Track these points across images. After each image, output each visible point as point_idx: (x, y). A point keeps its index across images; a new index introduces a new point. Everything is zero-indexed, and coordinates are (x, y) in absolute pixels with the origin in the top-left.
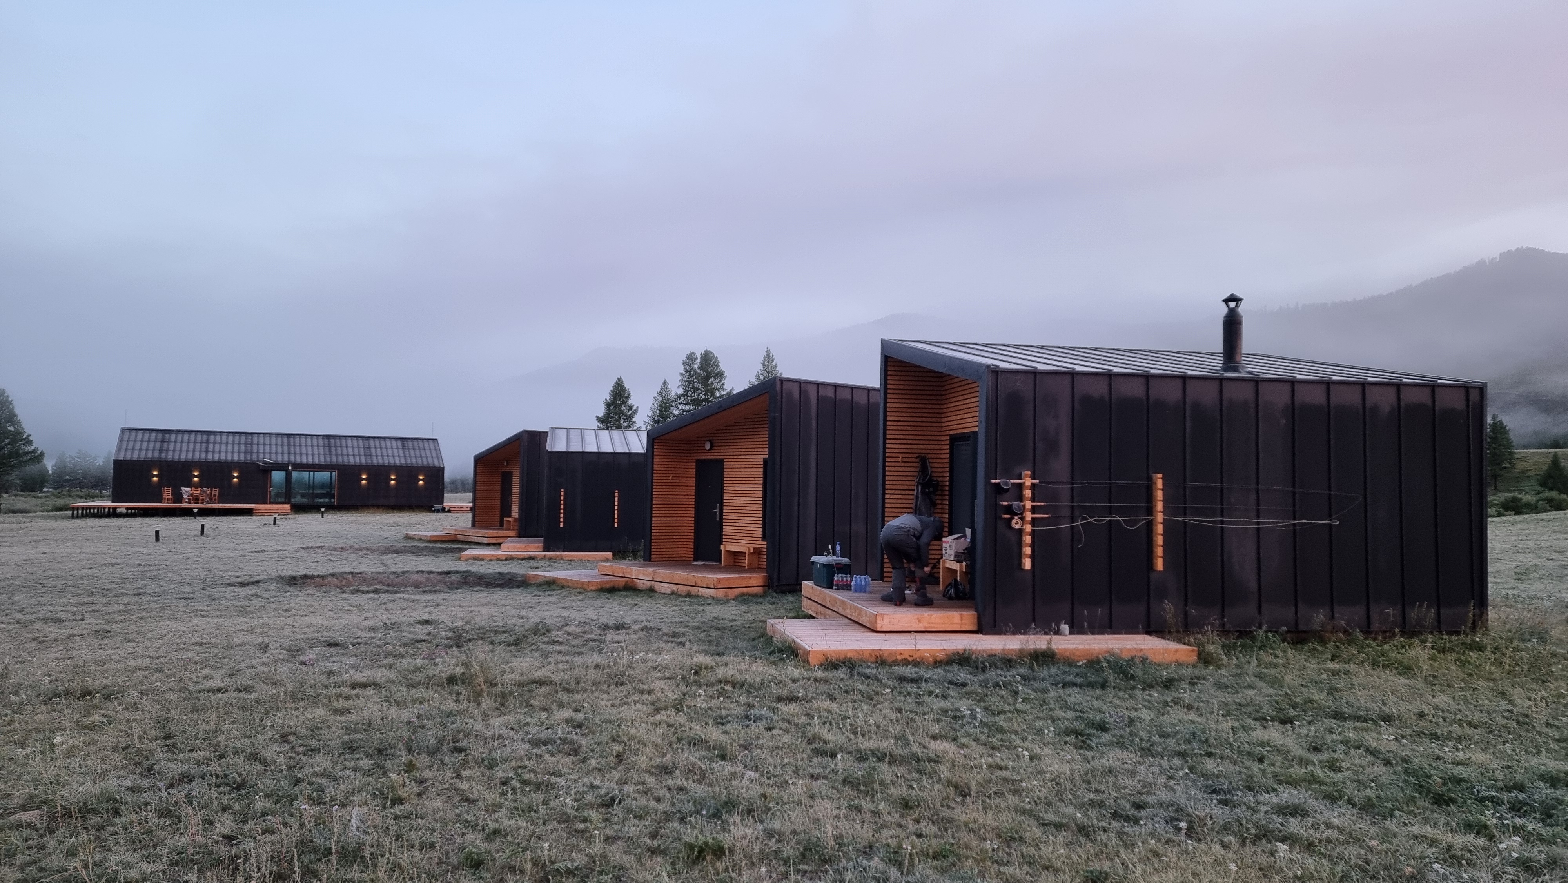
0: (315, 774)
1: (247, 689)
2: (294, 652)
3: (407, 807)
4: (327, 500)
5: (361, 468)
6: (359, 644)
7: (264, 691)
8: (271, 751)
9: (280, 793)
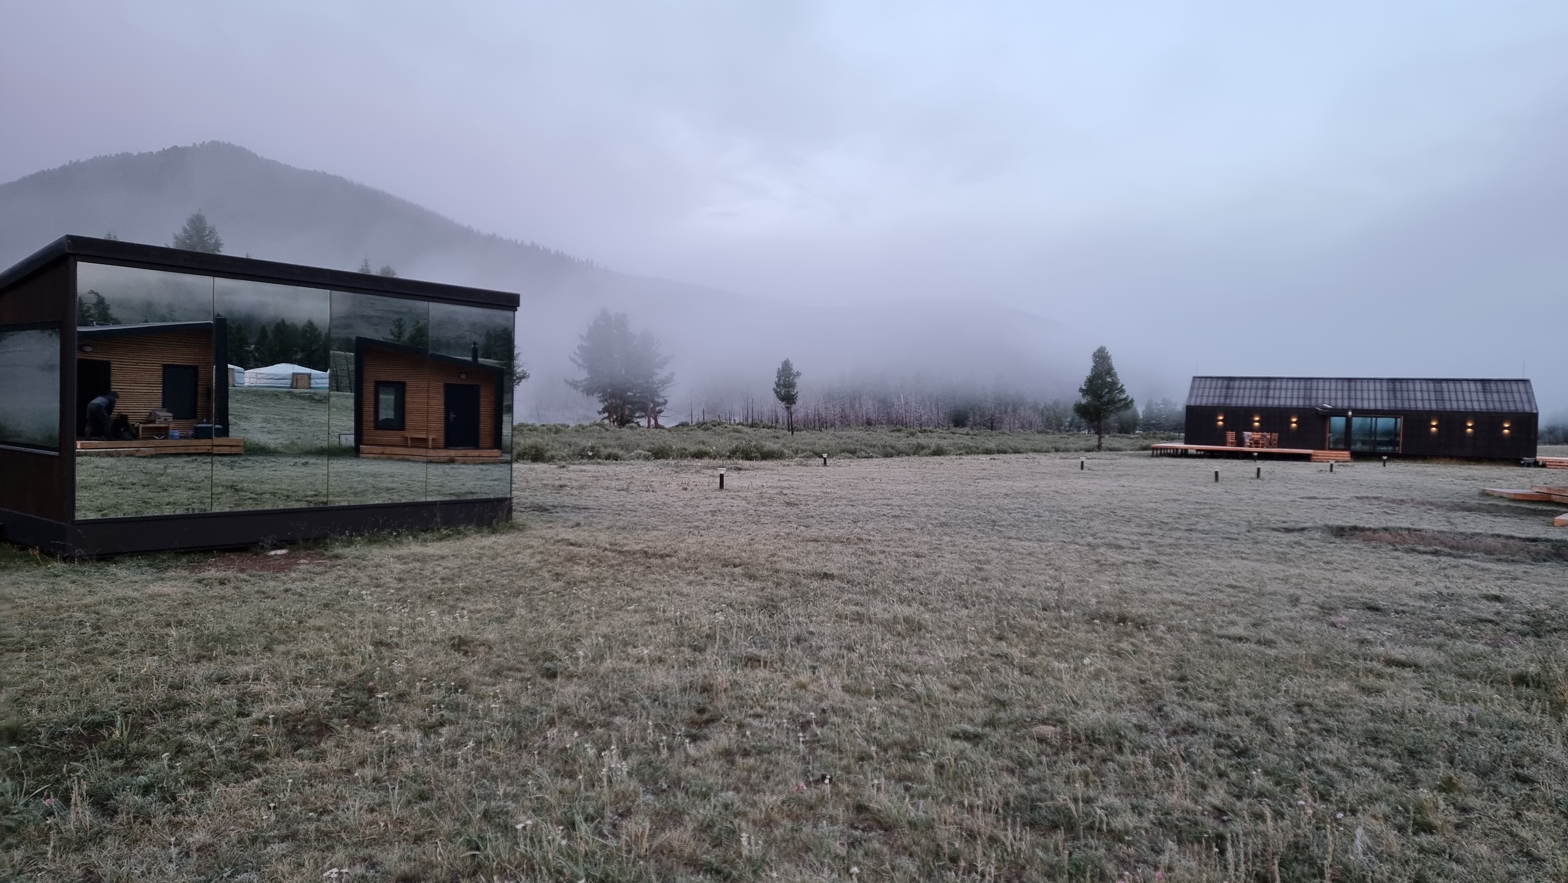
0: (1327, 762)
1: (1269, 643)
2: (1327, 610)
3: (1437, 839)
4: (1390, 448)
5: (1430, 414)
6: (1404, 612)
7: (1284, 649)
8: (1283, 720)
9: (1283, 775)
